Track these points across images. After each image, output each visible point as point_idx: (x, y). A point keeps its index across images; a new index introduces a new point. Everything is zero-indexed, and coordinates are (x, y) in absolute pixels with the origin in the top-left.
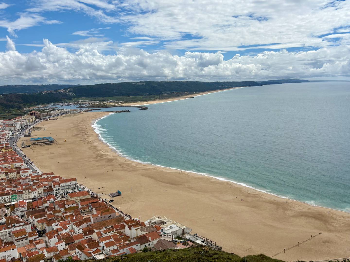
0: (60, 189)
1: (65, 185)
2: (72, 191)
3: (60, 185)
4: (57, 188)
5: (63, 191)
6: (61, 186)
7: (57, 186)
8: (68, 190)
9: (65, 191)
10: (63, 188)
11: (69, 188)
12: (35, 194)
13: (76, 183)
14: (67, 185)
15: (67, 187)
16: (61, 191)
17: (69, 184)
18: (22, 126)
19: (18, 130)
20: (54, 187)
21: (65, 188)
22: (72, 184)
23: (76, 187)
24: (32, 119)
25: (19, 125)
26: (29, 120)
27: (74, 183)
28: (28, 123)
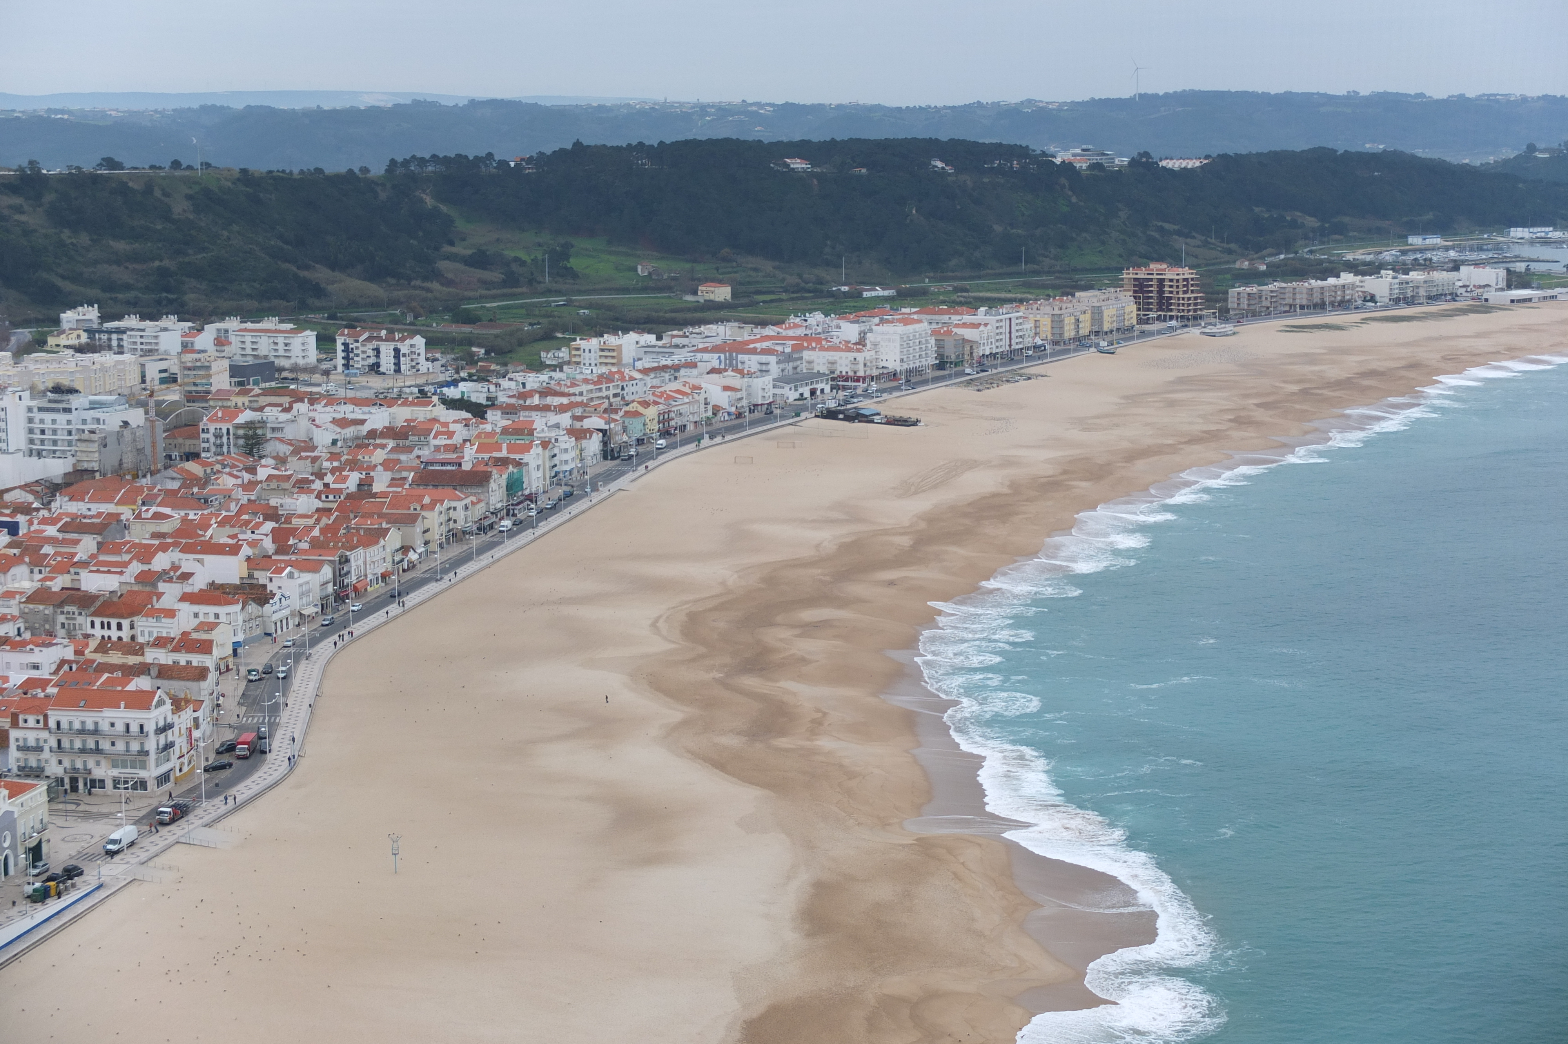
0: (47, 748)
1: (77, 726)
2: (115, 772)
3: (46, 717)
4: (31, 737)
5: (67, 763)
6: (52, 724)
7: (31, 719)
8: (98, 764)
9: (79, 765)
10: (66, 744)
11: (98, 751)
13: (150, 728)
14: (90, 726)
15: (91, 744)
16: (54, 761)
17: (104, 726)
18: (951, 353)
19: (894, 375)
20: (15, 724)
21: (78, 744)
22: (120, 727)
23: (144, 753)
24: (1097, 314)
25: (906, 341)
26: (1057, 321)
27: (134, 728)
28: (1028, 342)
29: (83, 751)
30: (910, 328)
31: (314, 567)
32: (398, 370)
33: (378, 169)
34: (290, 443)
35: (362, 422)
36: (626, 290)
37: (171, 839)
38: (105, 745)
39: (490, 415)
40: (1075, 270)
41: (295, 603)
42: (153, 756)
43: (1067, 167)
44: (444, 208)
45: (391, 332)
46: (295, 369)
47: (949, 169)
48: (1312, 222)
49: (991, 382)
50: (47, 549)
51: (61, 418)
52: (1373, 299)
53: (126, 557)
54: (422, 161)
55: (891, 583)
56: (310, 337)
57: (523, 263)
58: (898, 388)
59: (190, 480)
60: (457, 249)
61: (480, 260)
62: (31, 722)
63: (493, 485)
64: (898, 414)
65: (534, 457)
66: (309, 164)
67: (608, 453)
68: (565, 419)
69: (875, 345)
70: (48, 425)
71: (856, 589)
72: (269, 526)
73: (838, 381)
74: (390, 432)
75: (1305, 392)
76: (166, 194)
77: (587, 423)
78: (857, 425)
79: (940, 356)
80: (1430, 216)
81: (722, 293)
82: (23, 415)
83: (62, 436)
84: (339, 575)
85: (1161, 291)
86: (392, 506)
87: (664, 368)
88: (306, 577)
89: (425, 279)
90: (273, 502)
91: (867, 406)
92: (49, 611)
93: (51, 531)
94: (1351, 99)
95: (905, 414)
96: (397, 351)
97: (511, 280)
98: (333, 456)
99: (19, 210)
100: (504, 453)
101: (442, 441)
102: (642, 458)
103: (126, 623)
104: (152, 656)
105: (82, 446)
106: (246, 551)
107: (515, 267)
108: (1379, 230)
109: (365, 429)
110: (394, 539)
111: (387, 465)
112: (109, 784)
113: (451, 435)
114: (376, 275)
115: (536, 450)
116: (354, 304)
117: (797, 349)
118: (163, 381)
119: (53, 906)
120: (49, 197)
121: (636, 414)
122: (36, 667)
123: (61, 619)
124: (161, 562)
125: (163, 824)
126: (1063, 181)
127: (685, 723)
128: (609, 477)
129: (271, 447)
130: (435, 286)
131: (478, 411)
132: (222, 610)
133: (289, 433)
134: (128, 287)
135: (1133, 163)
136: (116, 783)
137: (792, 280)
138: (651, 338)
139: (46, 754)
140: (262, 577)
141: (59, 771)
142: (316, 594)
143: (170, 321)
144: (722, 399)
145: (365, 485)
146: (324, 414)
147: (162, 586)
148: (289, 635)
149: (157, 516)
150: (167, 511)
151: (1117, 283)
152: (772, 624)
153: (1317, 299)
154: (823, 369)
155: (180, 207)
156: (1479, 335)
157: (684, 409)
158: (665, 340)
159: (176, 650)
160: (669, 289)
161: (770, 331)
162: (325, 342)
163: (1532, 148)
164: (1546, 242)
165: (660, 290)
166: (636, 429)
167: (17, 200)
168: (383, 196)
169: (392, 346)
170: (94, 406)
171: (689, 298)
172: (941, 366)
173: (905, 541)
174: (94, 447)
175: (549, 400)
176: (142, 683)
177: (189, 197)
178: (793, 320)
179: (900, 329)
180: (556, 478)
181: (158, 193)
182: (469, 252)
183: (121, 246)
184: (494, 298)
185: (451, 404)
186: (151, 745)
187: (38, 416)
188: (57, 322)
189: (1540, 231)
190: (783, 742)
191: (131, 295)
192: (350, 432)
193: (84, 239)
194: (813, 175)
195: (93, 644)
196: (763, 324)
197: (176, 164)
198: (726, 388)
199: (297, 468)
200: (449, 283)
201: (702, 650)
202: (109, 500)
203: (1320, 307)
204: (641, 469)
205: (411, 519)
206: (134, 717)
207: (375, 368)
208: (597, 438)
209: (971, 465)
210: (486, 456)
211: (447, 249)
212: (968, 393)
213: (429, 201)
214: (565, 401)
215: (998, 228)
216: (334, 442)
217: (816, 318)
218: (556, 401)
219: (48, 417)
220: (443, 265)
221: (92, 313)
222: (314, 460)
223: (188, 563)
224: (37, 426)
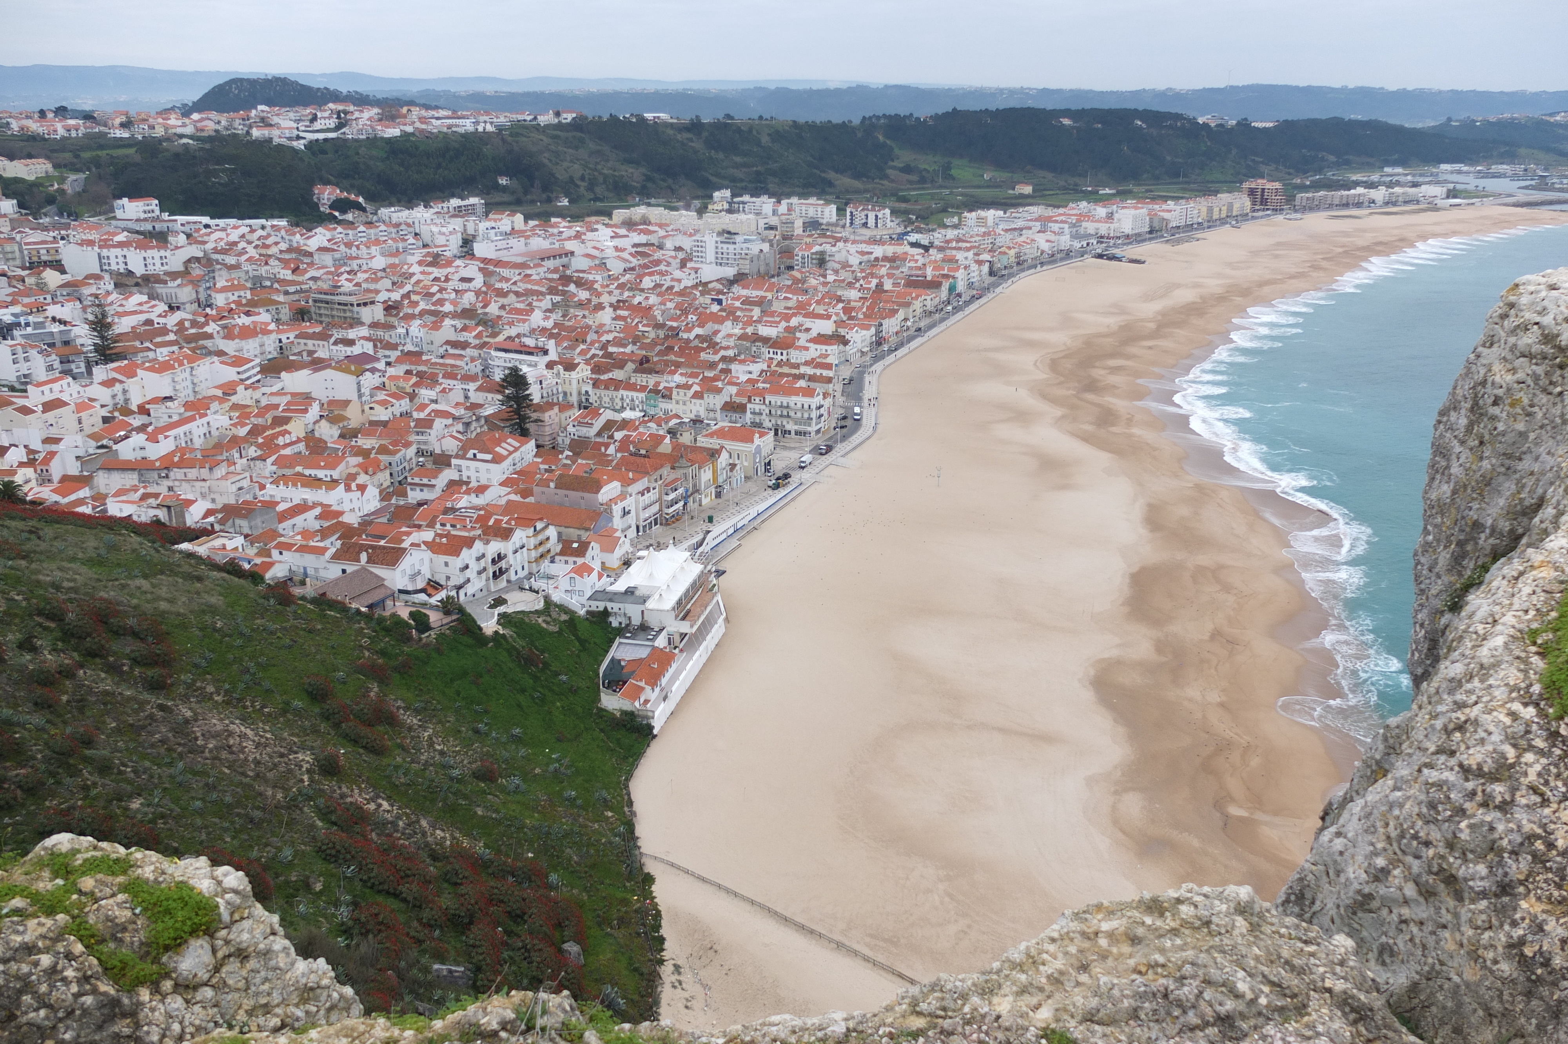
0: (764, 414)
1: (779, 404)
2: (796, 427)
3: (764, 399)
4: (757, 408)
5: (773, 422)
6: (767, 402)
7: (757, 399)
8: (788, 422)
9: (779, 422)
10: (773, 412)
11: (788, 416)
12: (698, 408)
13: (813, 407)
14: (785, 404)
15: (785, 413)
16: (767, 420)
17: (792, 405)
18: (1156, 225)
19: (1128, 237)
20: (750, 401)
21: (779, 413)
22: (799, 406)
23: (810, 419)
24: (1230, 206)
25: (1135, 218)
26: (1210, 210)
27: (806, 406)
28: (1195, 220)
29: (781, 416)
30: (1138, 211)
31: (867, 327)
32: (876, 226)
33: (856, 121)
34: (839, 263)
35: (871, 253)
36: (979, 187)
37: (828, 462)
38: (792, 414)
39: (931, 251)
40: (1208, 182)
41: (859, 345)
42: (814, 420)
43: (1206, 126)
44: (888, 142)
45: (873, 206)
46: (829, 224)
47: (1144, 126)
48: (1332, 158)
49: (1179, 242)
50: (738, 313)
51: (731, 247)
52: (1373, 202)
53: (778, 319)
54: (878, 118)
55: (1150, 348)
56: (833, 208)
57: (928, 172)
58: (1131, 243)
59: (796, 281)
60: (895, 164)
61: (907, 169)
62: (757, 401)
63: (943, 288)
64: (1134, 257)
65: (960, 274)
66: (824, 119)
67: (991, 273)
68: (970, 254)
69: (1119, 220)
70: (725, 250)
71: (1132, 350)
72: (841, 305)
73: (1101, 239)
74: (886, 259)
75: (1345, 252)
76: (758, 133)
77: (981, 257)
78: (1113, 263)
79: (1151, 227)
80: (1396, 156)
81: (1028, 190)
82: (713, 245)
83: (731, 256)
84: (878, 332)
85: (1262, 195)
86: (897, 297)
87: (1015, 229)
88: (864, 332)
89: (881, 179)
90: (839, 293)
91: (1117, 252)
92: (748, 344)
93: (738, 304)
94: (1344, 90)
95: (1139, 258)
96: (876, 216)
97: (923, 180)
98: (862, 271)
99: (691, 140)
100: (946, 272)
101: (912, 264)
102: (1011, 275)
103: (785, 352)
104: (803, 370)
105: (741, 262)
106: (834, 318)
107: (924, 173)
108: (1368, 164)
109: (872, 257)
110: (901, 315)
111: (890, 276)
112: (793, 433)
113: (917, 261)
114: (857, 176)
115: (962, 271)
116: (847, 191)
117: (1079, 221)
118: (766, 229)
119: (782, 492)
120: (705, 134)
121: (1005, 253)
122: (750, 373)
123: (754, 349)
124: (794, 322)
125: (821, 454)
126: (1204, 133)
127: (1063, 417)
128: (995, 285)
129: (830, 265)
130: (885, 182)
131: (926, 249)
132: (829, 348)
133: (837, 258)
134: (742, 180)
135: (1238, 123)
136: (797, 433)
137: (1062, 183)
138: (1001, 213)
139: (764, 416)
140: (842, 332)
141: (770, 425)
142: (868, 341)
143: (765, 198)
144: (1045, 246)
145: (880, 285)
146: (853, 248)
147: (798, 335)
148: (857, 360)
149: (786, 298)
150: (790, 296)
151: (1240, 190)
152: (1094, 367)
153: (1344, 202)
154: (1092, 232)
155: (765, 140)
156: (1435, 224)
157: (1027, 251)
158: (1008, 214)
159: (815, 367)
160: (1000, 187)
161: (1061, 211)
162: (841, 211)
163: (1449, 119)
164: (1459, 172)
165: (996, 187)
166: (1005, 261)
167: (690, 135)
168: (859, 135)
169: (874, 213)
170: (746, 241)
171: (1011, 192)
172: (1151, 232)
173: (1152, 326)
174: (748, 262)
175: (960, 244)
176: (802, 383)
177: (769, 135)
178: (1071, 205)
179: (1133, 212)
180: (970, 285)
181: (754, 132)
182: (901, 165)
183: (738, 159)
184: (914, 189)
185: (914, 245)
186: (814, 415)
187: (720, 245)
188: (711, 197)
189: (1457, 166)
190: (1114, 429)
191: (744, 184)
192: (866, 258)
193: (721, 155)
194: (1073, 128)
195: (775, 363)
196: (1058, 207)
197: (761, 118)
198: (1048, 241)
199: (844, 275)
200: (892, 181)
201: (1062, 379)
202: (761, 289)
203: (1346, 205)
204: (1010, 281)
205: (908, 305)
206: (807, 401)
207: (865, 225)
208: (987, 264)
209: (1178, 286)
210: (937, 273)
211: (891, 163)
212: (1167, 247)
213: (881, 138)
214: (968, 245)
215: (1169, 158)
216: (860, 263)
217: (1083, 204)
218: (964, 245)
219: (725, 246)
220: (889, 172)
221: (727, 193)
222: (853, 272)
223: (808, 323)
224: (720, 250)
